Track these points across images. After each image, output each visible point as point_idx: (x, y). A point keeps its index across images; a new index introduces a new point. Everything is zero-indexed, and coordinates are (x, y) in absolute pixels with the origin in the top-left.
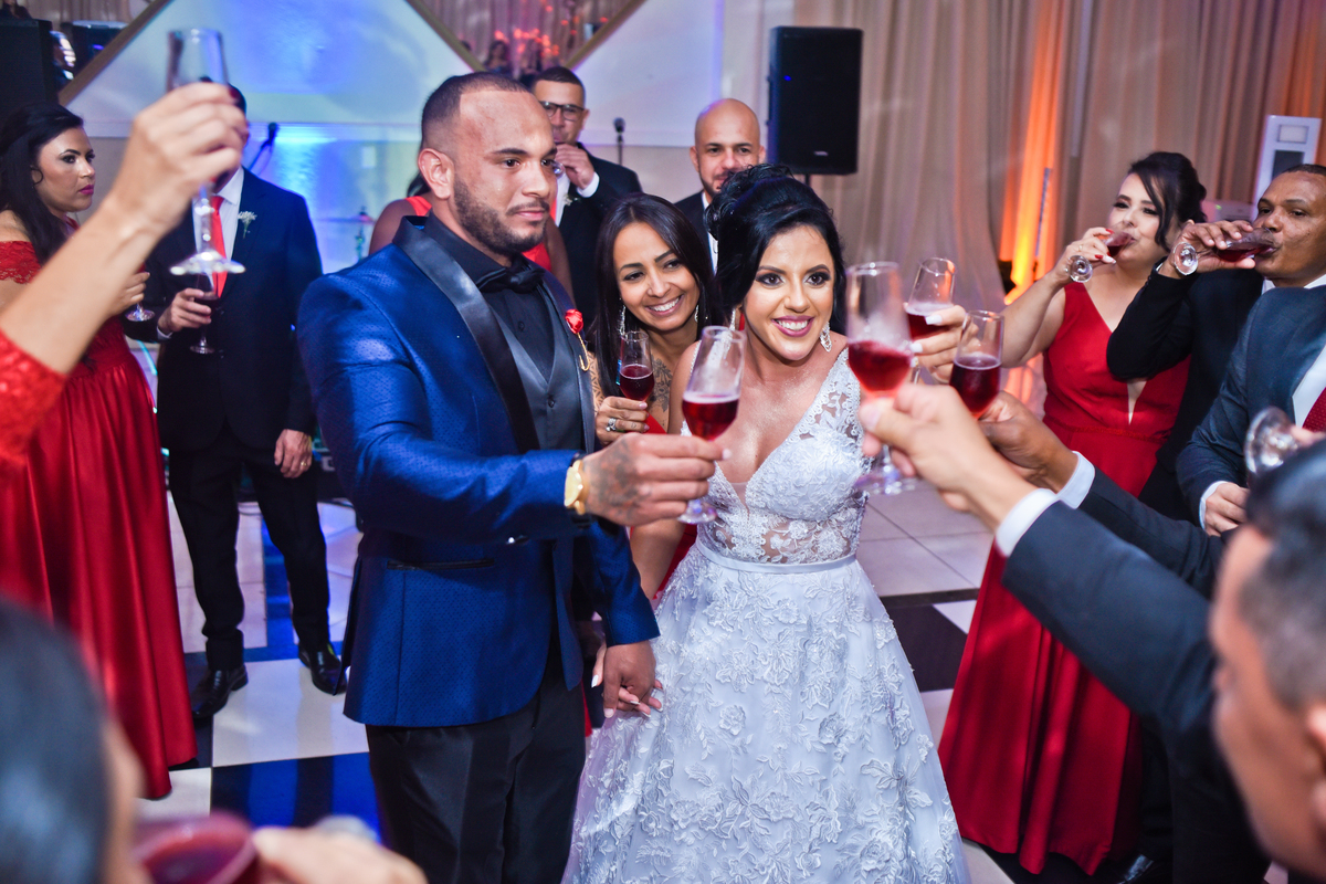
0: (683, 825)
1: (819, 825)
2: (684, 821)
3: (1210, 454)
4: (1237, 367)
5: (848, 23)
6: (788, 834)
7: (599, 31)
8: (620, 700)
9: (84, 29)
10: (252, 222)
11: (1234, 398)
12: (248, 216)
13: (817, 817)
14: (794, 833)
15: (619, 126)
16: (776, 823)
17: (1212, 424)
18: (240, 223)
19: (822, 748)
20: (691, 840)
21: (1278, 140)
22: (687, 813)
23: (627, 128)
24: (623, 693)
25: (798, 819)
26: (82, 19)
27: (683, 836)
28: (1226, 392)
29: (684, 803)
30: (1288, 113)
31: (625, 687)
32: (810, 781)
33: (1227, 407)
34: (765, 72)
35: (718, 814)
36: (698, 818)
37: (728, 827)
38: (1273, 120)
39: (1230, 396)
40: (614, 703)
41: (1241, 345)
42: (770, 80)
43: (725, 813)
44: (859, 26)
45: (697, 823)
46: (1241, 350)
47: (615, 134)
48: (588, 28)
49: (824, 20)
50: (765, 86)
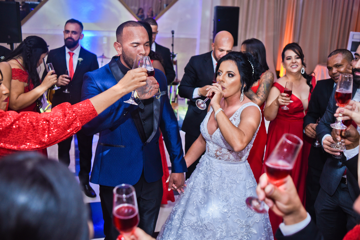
0: (186, 225)
1: (220, 233)
2: (187, 224)
3: (324, 126)
4: (331, 103)
5: (236, 5)
6: (211, 234)
7: (168, 6)
8: (173, 187)
9: (28, 4)
10: (82, 61)
11: (330, 111)
12: (81, 59)
13: (220, 231)
14: (213, 234)
15: (173, 32)
16: (208, 230)
17: (325, 118)
18: (78, 61)
19: (223, 212)
20: (188, 230)
21: (353, 38)
22: (188, 222)
23: (175, 32)
24: (174, 185)
25: (214, 230)
26: (28, 1)
27: (186, 228)
28: (328, 110)
29: (187, 220)
30: (356, 31)
31: (175, 184)
32: (219, 221)
33: (329, 113)
34: (213, 18)
35: (196, 224)
36: (190, 224)
37: (198, 228)
38: (351, 33)
39: (329, 111)
40: (171, 187)
41: (332, 97)
42: (214, 20)
43: (197, 224)
44: (239, 6)
45: (190, 225)
46: (332, 98)
47: (171, 35)
48: (165, 5)
49: (229, 4)
50: (213, 22)
